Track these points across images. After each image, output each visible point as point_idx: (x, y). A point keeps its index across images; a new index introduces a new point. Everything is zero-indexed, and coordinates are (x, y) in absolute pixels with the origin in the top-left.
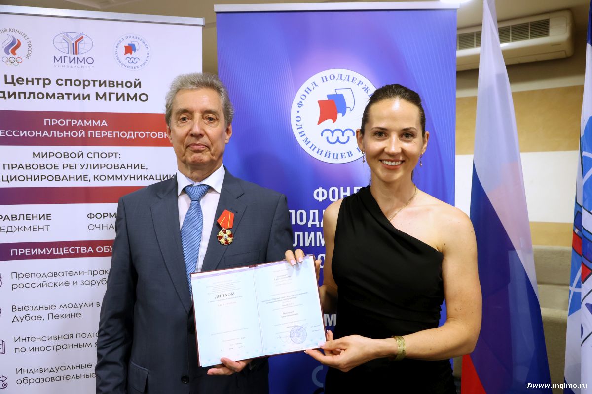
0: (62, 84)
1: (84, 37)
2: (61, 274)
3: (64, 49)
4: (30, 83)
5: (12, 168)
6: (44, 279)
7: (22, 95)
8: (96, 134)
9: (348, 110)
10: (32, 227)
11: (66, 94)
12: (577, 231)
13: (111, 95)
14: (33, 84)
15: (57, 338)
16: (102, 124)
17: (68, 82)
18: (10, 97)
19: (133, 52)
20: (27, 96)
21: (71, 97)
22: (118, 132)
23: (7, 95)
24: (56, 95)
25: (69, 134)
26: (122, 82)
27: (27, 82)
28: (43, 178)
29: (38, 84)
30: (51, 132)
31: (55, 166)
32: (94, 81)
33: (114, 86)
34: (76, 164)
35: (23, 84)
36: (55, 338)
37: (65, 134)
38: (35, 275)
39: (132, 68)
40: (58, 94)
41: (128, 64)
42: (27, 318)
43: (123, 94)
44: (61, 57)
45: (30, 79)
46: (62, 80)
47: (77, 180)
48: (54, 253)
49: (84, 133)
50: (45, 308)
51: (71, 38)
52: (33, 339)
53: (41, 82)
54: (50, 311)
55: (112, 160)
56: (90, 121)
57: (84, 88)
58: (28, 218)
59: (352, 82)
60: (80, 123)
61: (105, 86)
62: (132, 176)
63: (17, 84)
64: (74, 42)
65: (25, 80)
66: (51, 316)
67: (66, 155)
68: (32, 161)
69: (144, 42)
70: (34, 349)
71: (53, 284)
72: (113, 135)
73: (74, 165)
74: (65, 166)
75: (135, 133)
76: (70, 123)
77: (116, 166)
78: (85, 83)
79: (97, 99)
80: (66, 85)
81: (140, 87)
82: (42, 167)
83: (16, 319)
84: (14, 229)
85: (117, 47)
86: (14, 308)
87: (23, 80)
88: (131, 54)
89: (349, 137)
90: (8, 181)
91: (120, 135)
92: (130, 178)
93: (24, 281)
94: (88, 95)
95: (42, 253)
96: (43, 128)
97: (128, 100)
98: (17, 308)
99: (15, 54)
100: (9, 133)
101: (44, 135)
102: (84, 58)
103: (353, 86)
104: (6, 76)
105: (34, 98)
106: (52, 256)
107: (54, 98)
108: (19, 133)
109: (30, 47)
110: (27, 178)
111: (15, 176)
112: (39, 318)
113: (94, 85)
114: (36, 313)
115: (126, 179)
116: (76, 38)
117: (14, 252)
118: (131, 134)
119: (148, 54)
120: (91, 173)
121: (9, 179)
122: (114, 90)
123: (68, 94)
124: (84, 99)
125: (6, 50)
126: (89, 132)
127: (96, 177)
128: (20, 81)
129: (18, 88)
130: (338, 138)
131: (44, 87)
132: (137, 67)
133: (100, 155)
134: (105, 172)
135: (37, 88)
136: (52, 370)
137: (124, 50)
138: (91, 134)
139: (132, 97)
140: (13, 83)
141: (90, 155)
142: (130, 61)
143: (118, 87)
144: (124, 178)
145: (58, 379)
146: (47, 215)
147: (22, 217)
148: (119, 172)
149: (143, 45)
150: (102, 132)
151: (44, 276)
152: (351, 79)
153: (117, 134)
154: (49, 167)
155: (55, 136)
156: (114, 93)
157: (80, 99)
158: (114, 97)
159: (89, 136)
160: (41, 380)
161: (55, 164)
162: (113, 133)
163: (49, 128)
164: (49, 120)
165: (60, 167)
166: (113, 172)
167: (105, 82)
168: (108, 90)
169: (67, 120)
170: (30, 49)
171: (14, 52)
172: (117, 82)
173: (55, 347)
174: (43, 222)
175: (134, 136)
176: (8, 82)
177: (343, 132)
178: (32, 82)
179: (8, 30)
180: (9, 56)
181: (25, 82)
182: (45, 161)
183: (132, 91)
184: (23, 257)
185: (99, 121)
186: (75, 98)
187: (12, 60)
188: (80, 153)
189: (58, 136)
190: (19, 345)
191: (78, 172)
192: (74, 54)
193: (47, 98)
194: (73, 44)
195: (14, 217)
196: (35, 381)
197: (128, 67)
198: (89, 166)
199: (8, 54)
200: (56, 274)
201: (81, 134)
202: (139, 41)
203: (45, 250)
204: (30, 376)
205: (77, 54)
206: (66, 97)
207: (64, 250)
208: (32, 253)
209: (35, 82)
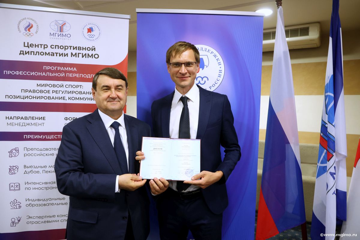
0: (53, 48)
1: (66, 23)
2: (50, 149)
3: (55, 30)
4: (37, 47)
5: (26, 92)
6: (41, 152)
7: (32, 53)
8: (71, 75)
9: (205, 66)
10: (35, 124)
11: (55, 53)
12: (322, 134)
13: (79, 54)
14: (38, 47)
15: (47, 183)
16: (74, 70)
17: (57, 47)
18: (26, 54)
19: (92, 32)
20: (35, 53)
21: (58, 55)
22: (82, 75)
23: (24, 53)
24: (50, 54)
25: (56, 74)
26: (85, 48)
27: (36, 46)
28: (41, 97)
29: (41, 47)
30: (47, 73)
31: (48, 92)
32: (71, 47)
33: (81, 50)
34: (59, 91)
35: (33, 47)
36: (46, 183)
37: (54, 74)
38: (37, 149)
39: (91, 40)
40: (51, 53)
41: (89, 38)
42: (32, 172)
43: (86, 54)
44: (54, 34)
45: (37, 45)
46: (54, 46)
47: (60, 99)
48: (46, 138)
49: (64, 74)
50: (41, 167)
51: (59, 23)
52: (34, 183)
53: (43, 46)
54: (44, 169)
55: (79, 89)
56: (68, 68)
57: (65, 50)
58: (33, 119)
59: (208, 52)
60: (62, 69)
61: (76, 49)
62: (89, 98)
63: (30, 47)
64: (61, 26)
65: (34, 45)
66: (44, 171)
67: (54, 86)
68: (36, 88)
69: (98, 27)
70: (35, 189)
71: (46, 155)
72: (79, 76)
73: (58, 91)
74: (54, 91)
75: (91, 75)
76: (57, 68)
77: (80, 93)
78: (65, 48)
79: (72, 56)
80: (56, 48)
81: (95, 51)
82: (41, 91)
83: (26, 172)
84: (26, 124)
85: (83, 29)
86: (25, 166)
87: (33, 45)
88: (91, 33)
89: (205, 81)
90: (23, 98)
91: (83, 76)
92: (88, 99)
93: (30, 152)
94: (67, 54)
95: (40, 138)
96: (43, 71)
97: (88, 57)
98: (26, 166)
99: (30, 31)
100: (25, 73)
101: (43, 74)
102: (66, 34)
103: (208, 54)
104: (24, 43)
105: (39, 55)
106: (45, 140)
107: (49, 55)
108: (30, 73)
109: (37, 28)
110: (33, 97)
111: (27, 96)
112: (38, 172)
113: (70, 49)
114: (37, 170)
115: (86, 99)
116: (62, 24)
117: (26, 137)
118: (89, 76)
119: (100, 33)
120: (67, 96)
121: (24, 98)
122: (81, 52)
123: (57, 53)
124: (65, 56)
125: (25, 29)
126: (67, 74)
127: (69, 98)
128: (32, 45)
129: (31, 49)
130: (199, 81)
131: (44, 49)
132: (94, 40)
133: (72, 86)
134: (74, 95)
135: (40, 50)
136: (44, 200)
137: (87, 31)
138: (68, 75)
139: (90, 56)
140: (28, 46)
141: (67, 86)
142: (90, 37)
143: (83, 50)
144: (84, 99)
145: (48, 205)
146: (43, 117)
147: (30, 118)
148: (82, 96)
149: (97, 28)
150: (74, 74)
151: (41, 150)
152: (207, 50)
153: (81, 75)
154: (45, 92)
155: (49, 75)
156: (81, 53)
157: (62, 56)
158: (80, 55)
159: (67, 76)
160: (39, 205)
161: (48, 91)
162: (79, 75)
163: (46, 71)
164: (46, 67)
165: (51, 92)
166: (79, 96)
167: (76, 47)
168: (77, 51)
169: (55, 67)
170: (38, 29)
171: (29, 30)
172: (83, 47)
173: (46, 188)
174: (41, 121)
175: (90, 76)
176: (25, 46)
177: (202, 78)
178: (38, 46)
179: (27, 18)
180: (26, 32)
181: (34, 46)
182: (43, 88)
183: (90, 53)
184: (30, 139)
185: (72, 68)
186: (60, 56)
187: (28, 34)
188: (62, 85)
189: (50, 75)
190: (27, 186)
191: (61, 95)
192: (60, 32)
193: (45, 55)
194: (60, 27)
195: (26, 118)
196: (35, 205)
197: (89, 40)
198: (66, 92)
199: (26, 31)
200: (47, 149)
201: (62, 75)
202: (95, 26)
203: (41, 136)
204: (33, 203)
205: (62, 32)
206: (55, 54)
207: (52, 137)
208: (35, 138)
209: (40, 46)
